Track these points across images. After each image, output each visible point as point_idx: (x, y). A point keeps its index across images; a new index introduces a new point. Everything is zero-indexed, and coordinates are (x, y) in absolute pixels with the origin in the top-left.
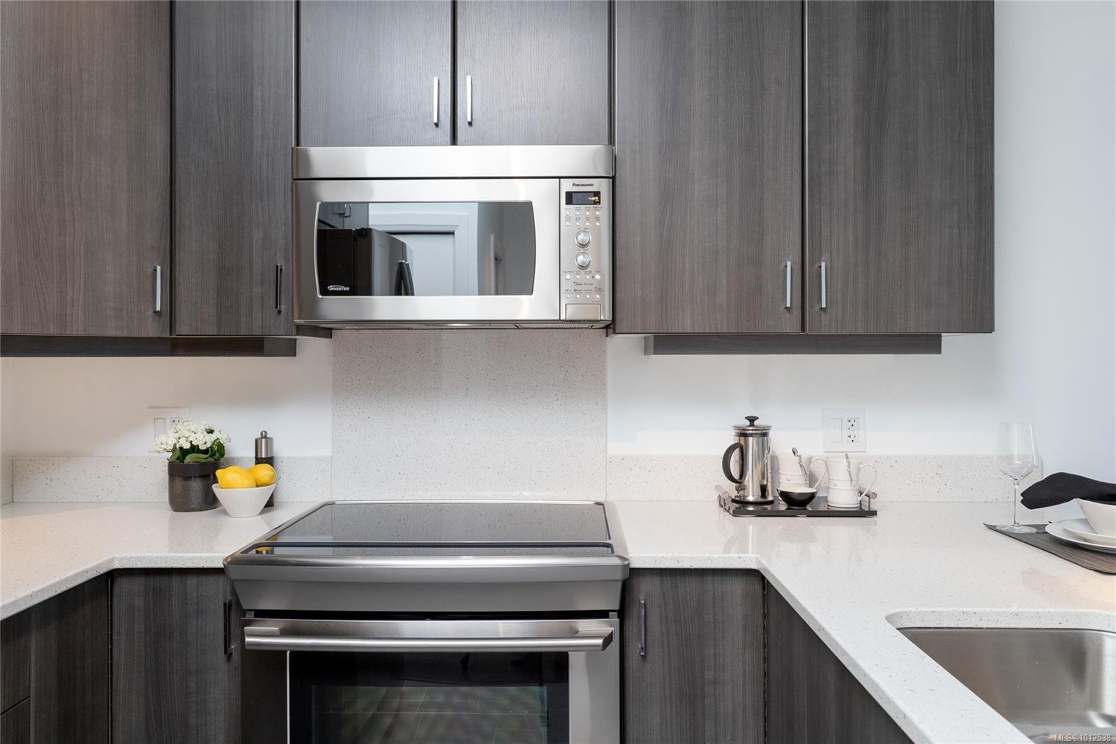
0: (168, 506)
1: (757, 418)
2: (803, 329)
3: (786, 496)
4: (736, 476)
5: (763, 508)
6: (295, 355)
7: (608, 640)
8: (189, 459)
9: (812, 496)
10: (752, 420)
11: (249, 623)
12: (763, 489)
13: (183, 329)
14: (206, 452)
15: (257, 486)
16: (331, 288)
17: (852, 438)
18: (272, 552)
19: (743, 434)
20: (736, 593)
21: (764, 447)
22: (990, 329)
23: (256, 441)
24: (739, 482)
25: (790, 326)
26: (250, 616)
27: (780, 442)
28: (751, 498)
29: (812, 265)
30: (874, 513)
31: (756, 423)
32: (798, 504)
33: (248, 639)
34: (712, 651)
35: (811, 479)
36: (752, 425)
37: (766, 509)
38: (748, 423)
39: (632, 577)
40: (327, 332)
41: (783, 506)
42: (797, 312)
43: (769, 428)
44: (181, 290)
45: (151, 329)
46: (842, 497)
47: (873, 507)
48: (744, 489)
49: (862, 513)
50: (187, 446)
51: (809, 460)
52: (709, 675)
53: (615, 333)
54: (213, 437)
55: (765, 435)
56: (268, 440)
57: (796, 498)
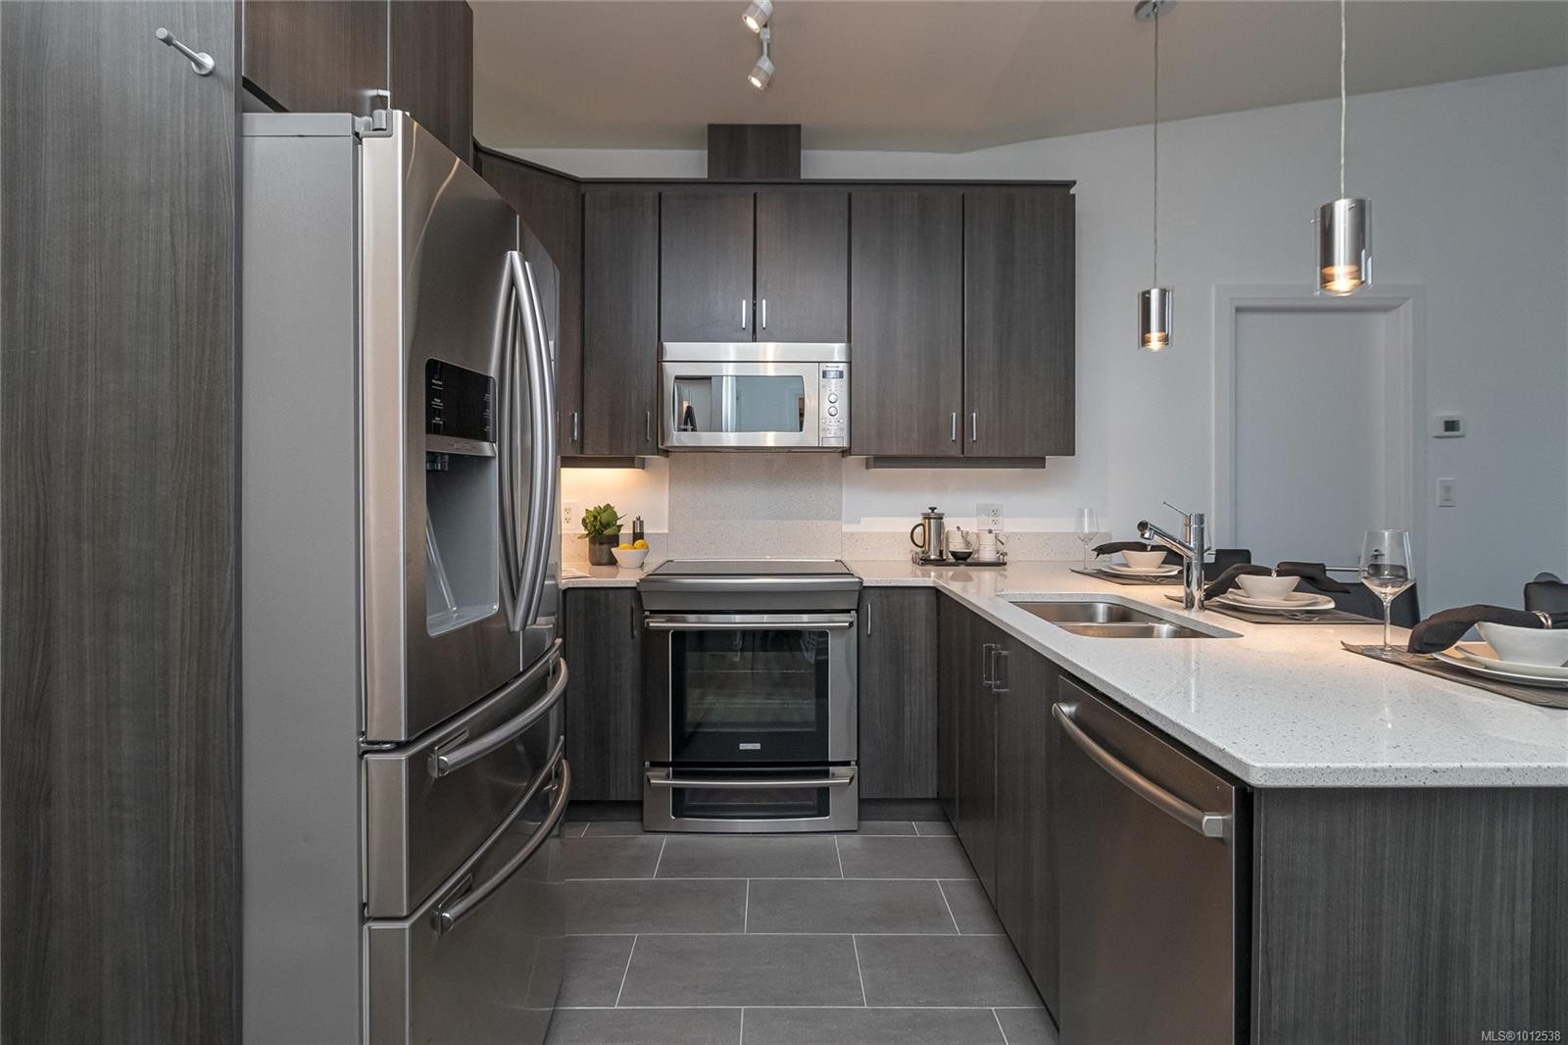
1: (936, 508)
2: (963, 453)
3: (954, 554)
4: (920, 543)
5: (941, 562)
7: (851, 624)
9: (970, 554)
10: (933, 509)
11: (647, 617)
12: (941, 552)
13: (588, 452)
17: (994, 521)
19: (927, 517)
20: (921, 599)
21: (938, 526)
22: (1073, 454)
23: (634, 522)
24: (924, 547)
25: (956, 452)
26: (647, 613)
27: (949, 524)
28: (932, 557)
29: (968, 415)
30: (1005, 564)
31: (935, 511)
32: (961, 558)
34: (908, 634)
35: (968, 544)
36: (933, 512)
38: (930, 511)
39: (863, 591)
40: (666, 452)
41: (951, 559)
42: (959, 443)
43: (943, 515)
44: (588, 428)
45: (571, 451)
46: (987, 555)
47: (1005, 560)
48: (926, 551)
49: (998, 564)
51: (967, 533)
52: (907, 647)
53: (851, 455)
55: (941, 518)
56: (642, 523)
57: (960, 555)
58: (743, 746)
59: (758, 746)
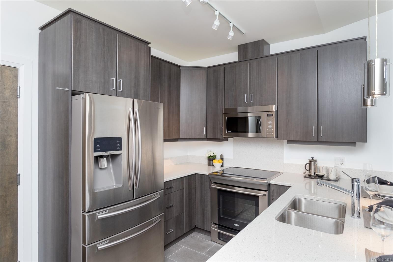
0: (207, 165)
1: (314, 158)
3: (317, 175)
4: (308, 170)
6: (228, 141)
8: (210, 158)
10: (313, 158)
12: (315, 173)
13: (208, 137)
14: (213, 157)
15: (219, 163)
16: (228, 131)
17: (342, 164)
18: (223, 175)
19: (310, 161)
21: (315, 164)
22: (366, 142)
23: (221, 155)
24: (309, 171)
25: (315, 140)
26: (213, 183)
27: (319, 164)
28: (312, 175)
30: (338, 181)
31: (314, 159)
32: (321, 177)
33: (211, 186)
36: (313, 159)
37: (315, 177)
38: (312, 159)
42: (316, 137)
43: (316, 160)
44: (208, 131)
45: (204, 137)
46: (332, 177)
48: (310, 173)
50: (210, 156)
54: (214, 154)
55: (316, 162)
56: (223, 156)
57: (319, 176)
58: (235, 224)
59: (238, 226)
